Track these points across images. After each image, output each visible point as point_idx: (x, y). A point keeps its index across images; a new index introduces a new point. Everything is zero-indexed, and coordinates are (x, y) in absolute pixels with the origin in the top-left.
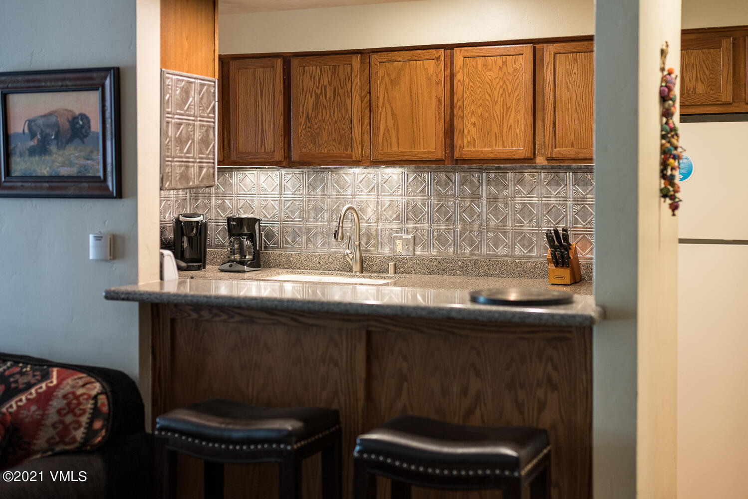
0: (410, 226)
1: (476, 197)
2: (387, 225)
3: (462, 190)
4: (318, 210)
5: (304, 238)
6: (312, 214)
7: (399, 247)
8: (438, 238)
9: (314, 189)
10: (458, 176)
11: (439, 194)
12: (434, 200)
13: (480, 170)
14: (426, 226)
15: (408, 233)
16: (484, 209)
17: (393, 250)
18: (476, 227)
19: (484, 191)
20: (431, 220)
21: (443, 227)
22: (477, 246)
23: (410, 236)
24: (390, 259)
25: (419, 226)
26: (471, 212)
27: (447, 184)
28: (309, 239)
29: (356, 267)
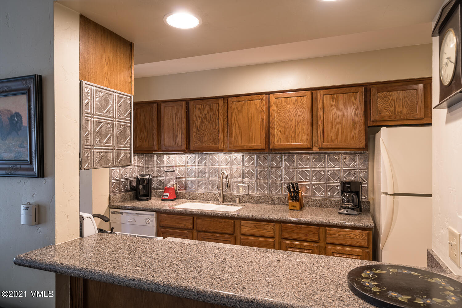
0: (246, 180)
1: (278, 167)
2: (235, 180)
3: (272, 164)
4: (203, 173)
5: (197, 186)
6: (200, 175)
7: (241, 190)
8: (260, 186)
9: (201, 163)
10: (270, 157)
11: (260, 166)
12: (258, 168)
13: (281, 154)
14: (254, 181)
15: (245, 184)
16: (283, 173)
17: (238, 191)
18: (279, 182)
19: (283, 164)
20: (257, 178)
21: (262, 181)
22: (279, 191)
23: (246, 185)
24: (237, 196)
25: (251, 180)
26: (276, 174)
27: (264, 161)
28: (198, 186)
29: (221, 200)
